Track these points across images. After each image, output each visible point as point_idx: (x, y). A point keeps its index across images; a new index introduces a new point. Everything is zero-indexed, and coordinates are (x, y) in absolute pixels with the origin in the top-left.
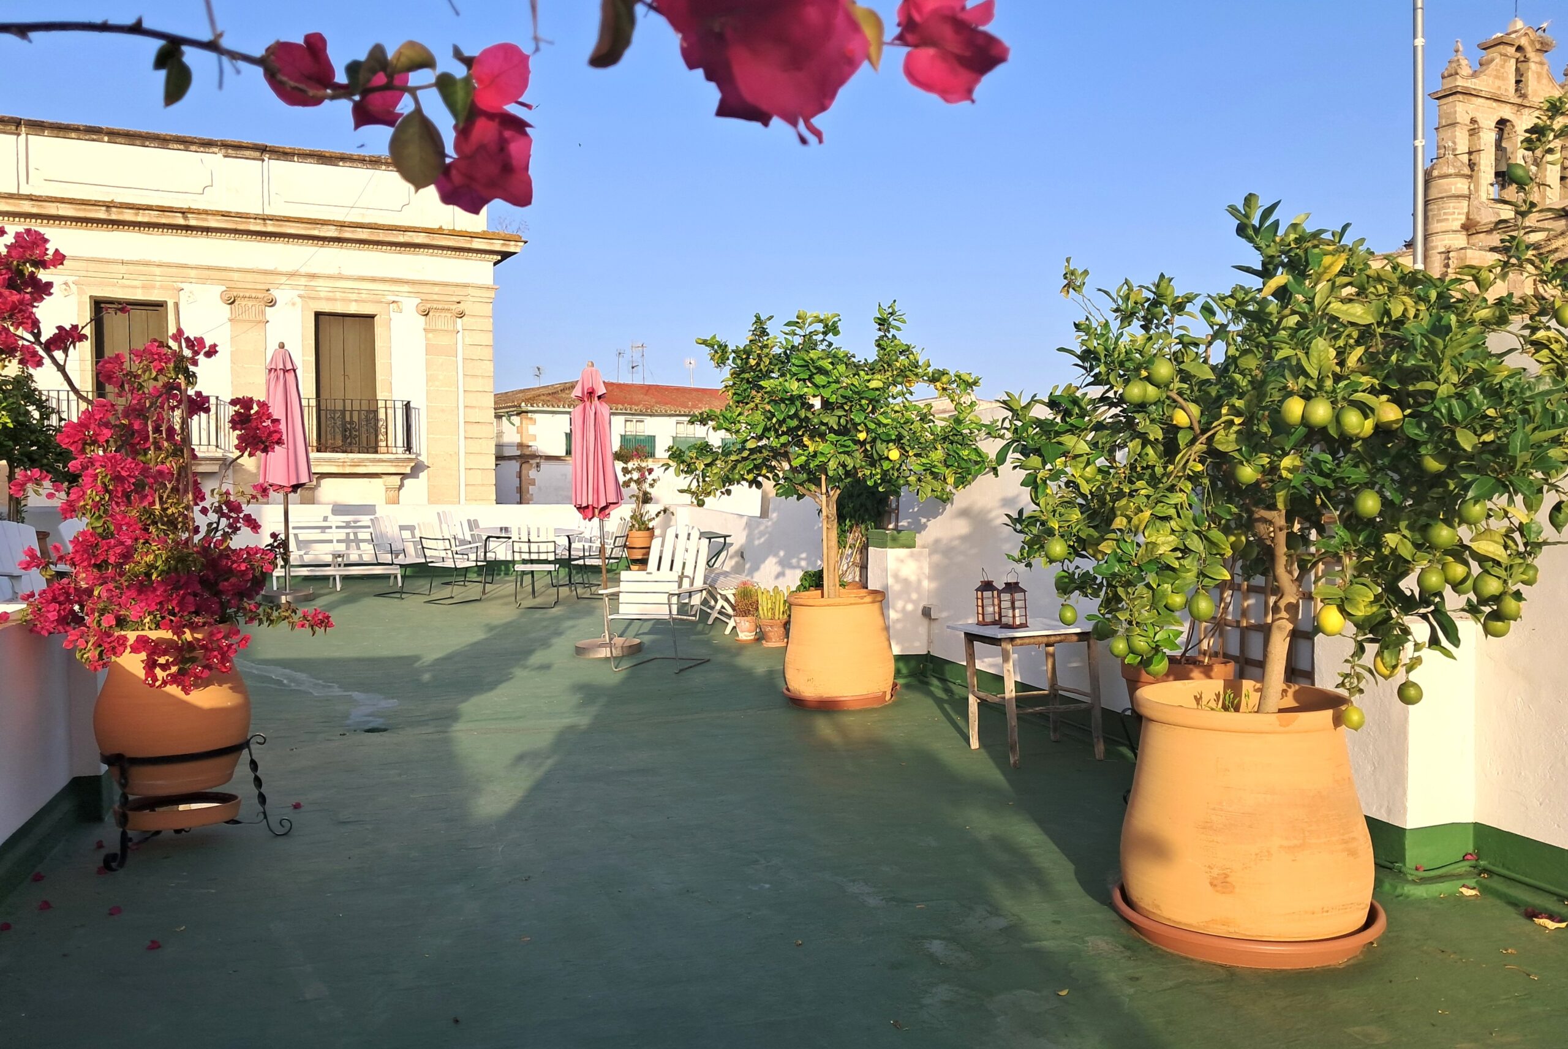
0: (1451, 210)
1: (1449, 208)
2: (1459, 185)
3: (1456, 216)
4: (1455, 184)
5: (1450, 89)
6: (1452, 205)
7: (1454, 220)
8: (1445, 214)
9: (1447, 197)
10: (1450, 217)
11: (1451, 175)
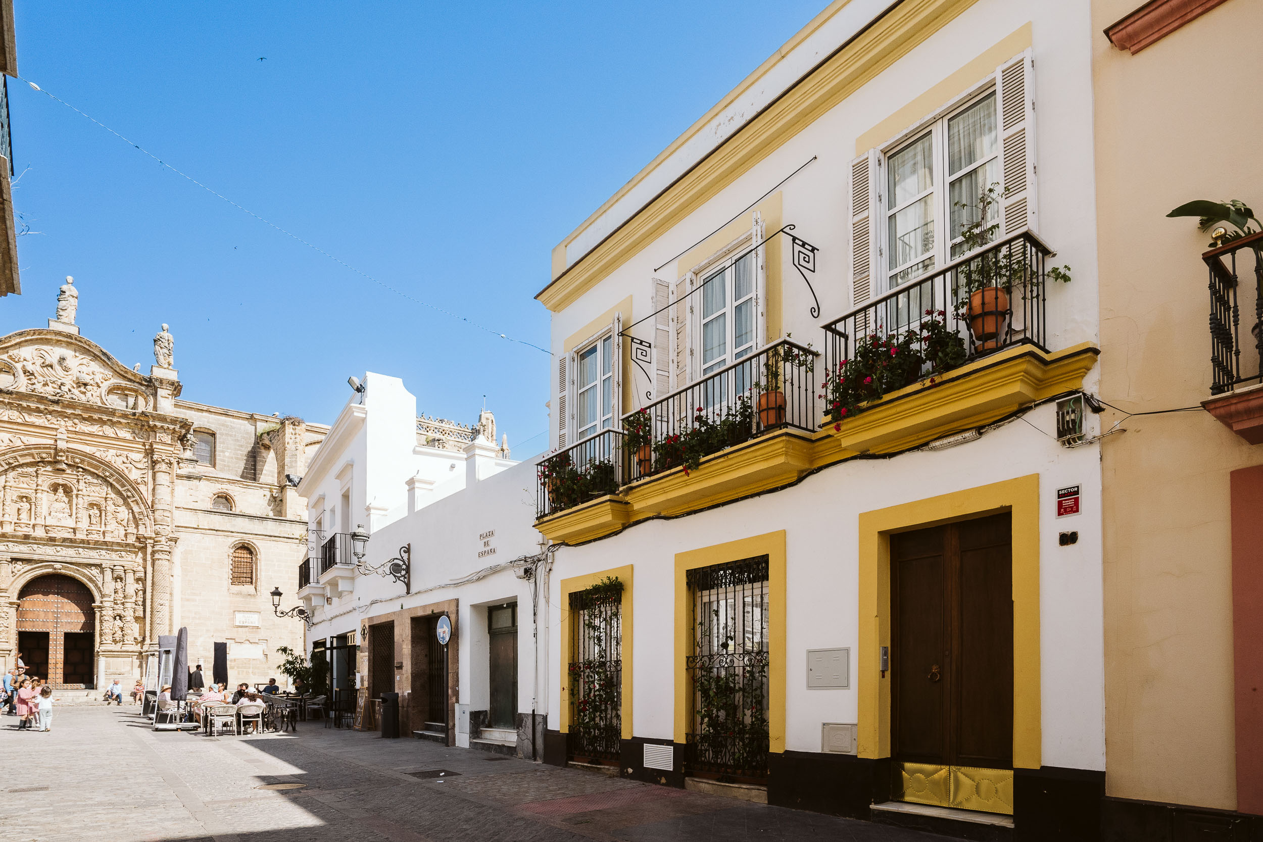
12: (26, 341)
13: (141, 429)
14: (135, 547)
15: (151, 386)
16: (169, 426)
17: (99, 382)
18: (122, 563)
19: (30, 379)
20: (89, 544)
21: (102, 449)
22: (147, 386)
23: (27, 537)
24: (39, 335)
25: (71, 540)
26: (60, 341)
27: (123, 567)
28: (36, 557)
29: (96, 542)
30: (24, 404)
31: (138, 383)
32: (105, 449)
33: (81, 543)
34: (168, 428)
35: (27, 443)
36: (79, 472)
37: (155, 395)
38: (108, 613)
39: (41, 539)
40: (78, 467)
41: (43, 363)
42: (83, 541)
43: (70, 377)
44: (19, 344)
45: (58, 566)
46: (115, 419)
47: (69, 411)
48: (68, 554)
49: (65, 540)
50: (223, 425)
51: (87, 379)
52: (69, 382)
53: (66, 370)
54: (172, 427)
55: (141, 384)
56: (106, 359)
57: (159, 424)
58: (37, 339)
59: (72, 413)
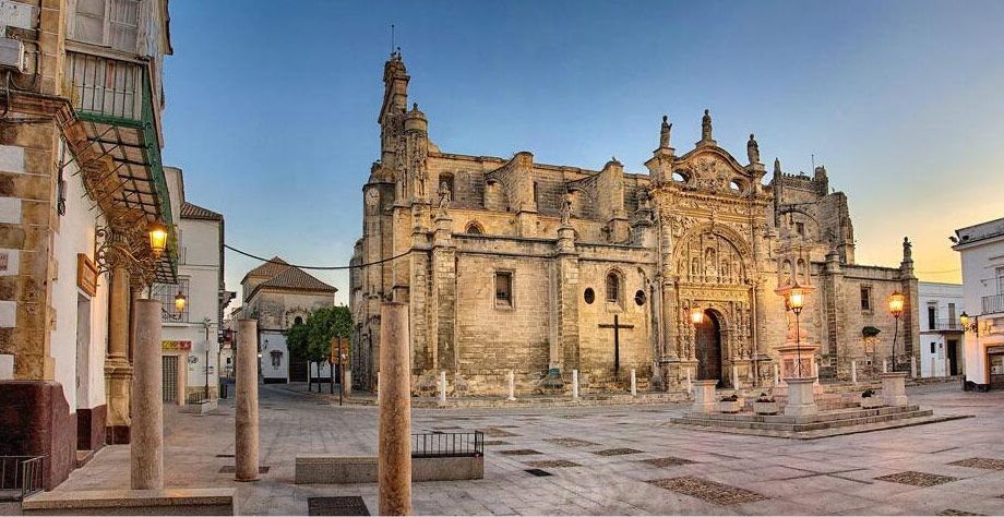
13: (747, 207)
14: (748, 288)
15: (750, 177)
17: (727, 177)
18: (740, 300)
19: (698, 180)
27: (741, 302)
28: (705, 299)
29: (732, 286)
30: (699, 195)
32: (731, 222)
36: (718, 239)
37: (752, 182)
40: (719, 236)
43: (715, 176)
44: (694, 157)
45: (712, 304)
47: (718, 198)
48: (718, 295)
51: (722, 176)
52: (714, 179)
55: (745, 176)
56: (731, 162)
59: (718, 200)
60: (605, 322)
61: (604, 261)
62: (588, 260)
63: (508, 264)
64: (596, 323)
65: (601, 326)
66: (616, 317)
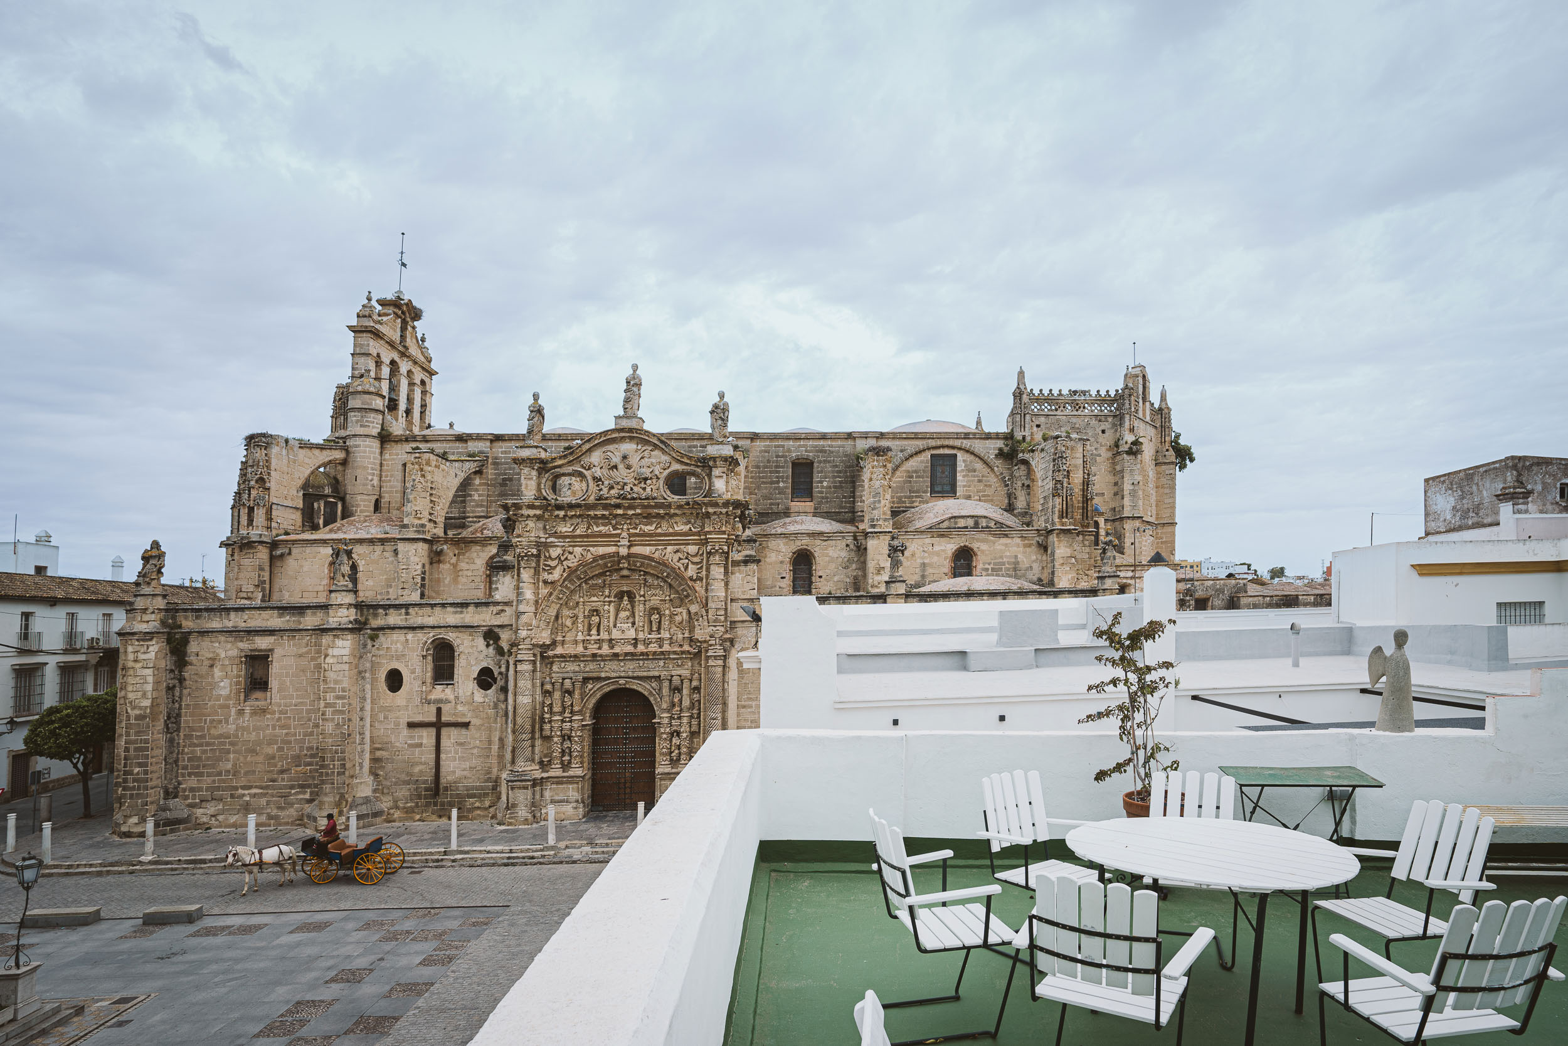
0: (372, 419)
1: (370, 417)
2: (378, 402)
3: (375, 425)
4: (375, 400)
5: (366, 327)
6: (372, 415)
7: (373, 427)
8: (367, 421)
9: (369, 409)
10: (371, 425)
11: (373, 393)
12: (594, 446)
13: (697, 518)
14: (690, 654)
15: (706, 466)
16: (722, 510)
17: (658, 475)
18: (679, 673)
19: (598, 486)
20: (648, 655)
21: (660, 547)
22: (703, 467)
23: (594, 655)
24: (605, 436)
25: (632, 654)
26: (624, 437)
27: (680, 676)
28: (603, 675)
29: (655, 653)
30: (592, 513)
31: (693, 465)
32: (663, 547)
33: (640, 655)
34: (721, 513)
35: (595, 554)
36: (641, 575)
37: (709, 475)
38: (664, 730)
39: (607, 656)
40: (640, 571)
41: (609, 465)
42: (642, 654)
43: (632, 474)
44: (590, 450)
45: (622, 681)
46: (672, 511)
47: (631, 512)
48: (630, 667)
49: (626, 654)
50: (821, 451)
51: (646, 472)
52: (630, 480)
53: (629, 467)
54: (724, 511)
55: (698, 466)
56: (664, 447)
57: (711, 510)
58: (604, 441)
59: (633, 514)
60: (418, 718)
61: (422, 628)
62: (393, 628)
63: (263, 643)
64: (404, 721)
65: (411, 725)
66: (439, 710)
